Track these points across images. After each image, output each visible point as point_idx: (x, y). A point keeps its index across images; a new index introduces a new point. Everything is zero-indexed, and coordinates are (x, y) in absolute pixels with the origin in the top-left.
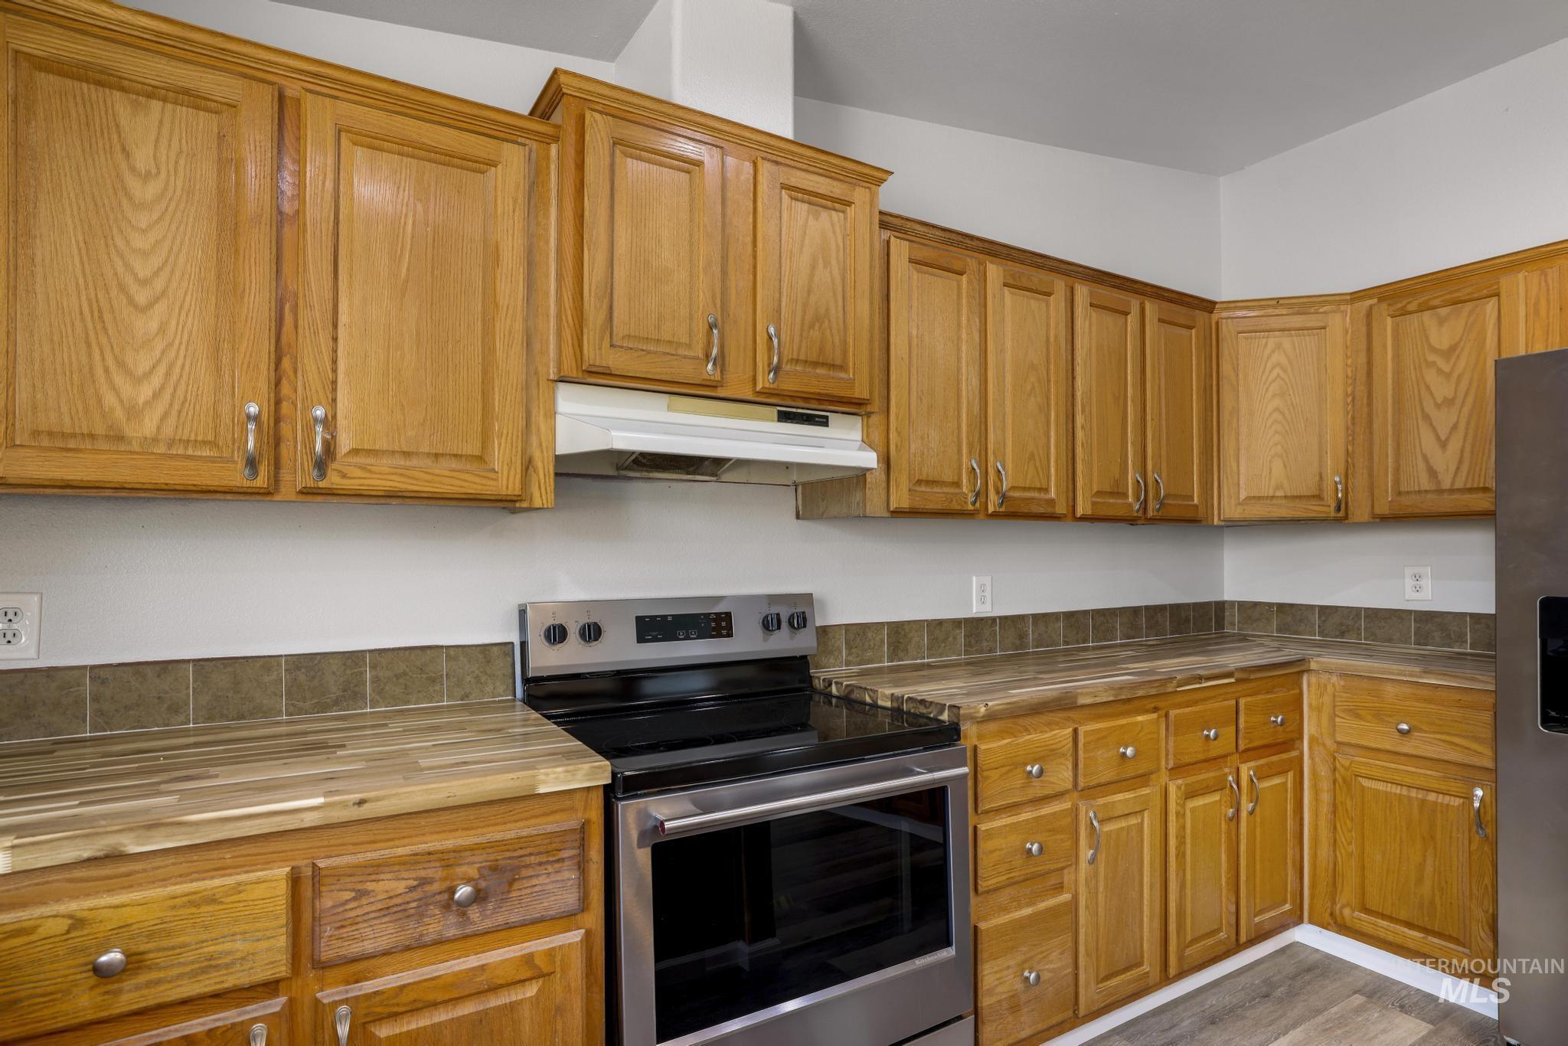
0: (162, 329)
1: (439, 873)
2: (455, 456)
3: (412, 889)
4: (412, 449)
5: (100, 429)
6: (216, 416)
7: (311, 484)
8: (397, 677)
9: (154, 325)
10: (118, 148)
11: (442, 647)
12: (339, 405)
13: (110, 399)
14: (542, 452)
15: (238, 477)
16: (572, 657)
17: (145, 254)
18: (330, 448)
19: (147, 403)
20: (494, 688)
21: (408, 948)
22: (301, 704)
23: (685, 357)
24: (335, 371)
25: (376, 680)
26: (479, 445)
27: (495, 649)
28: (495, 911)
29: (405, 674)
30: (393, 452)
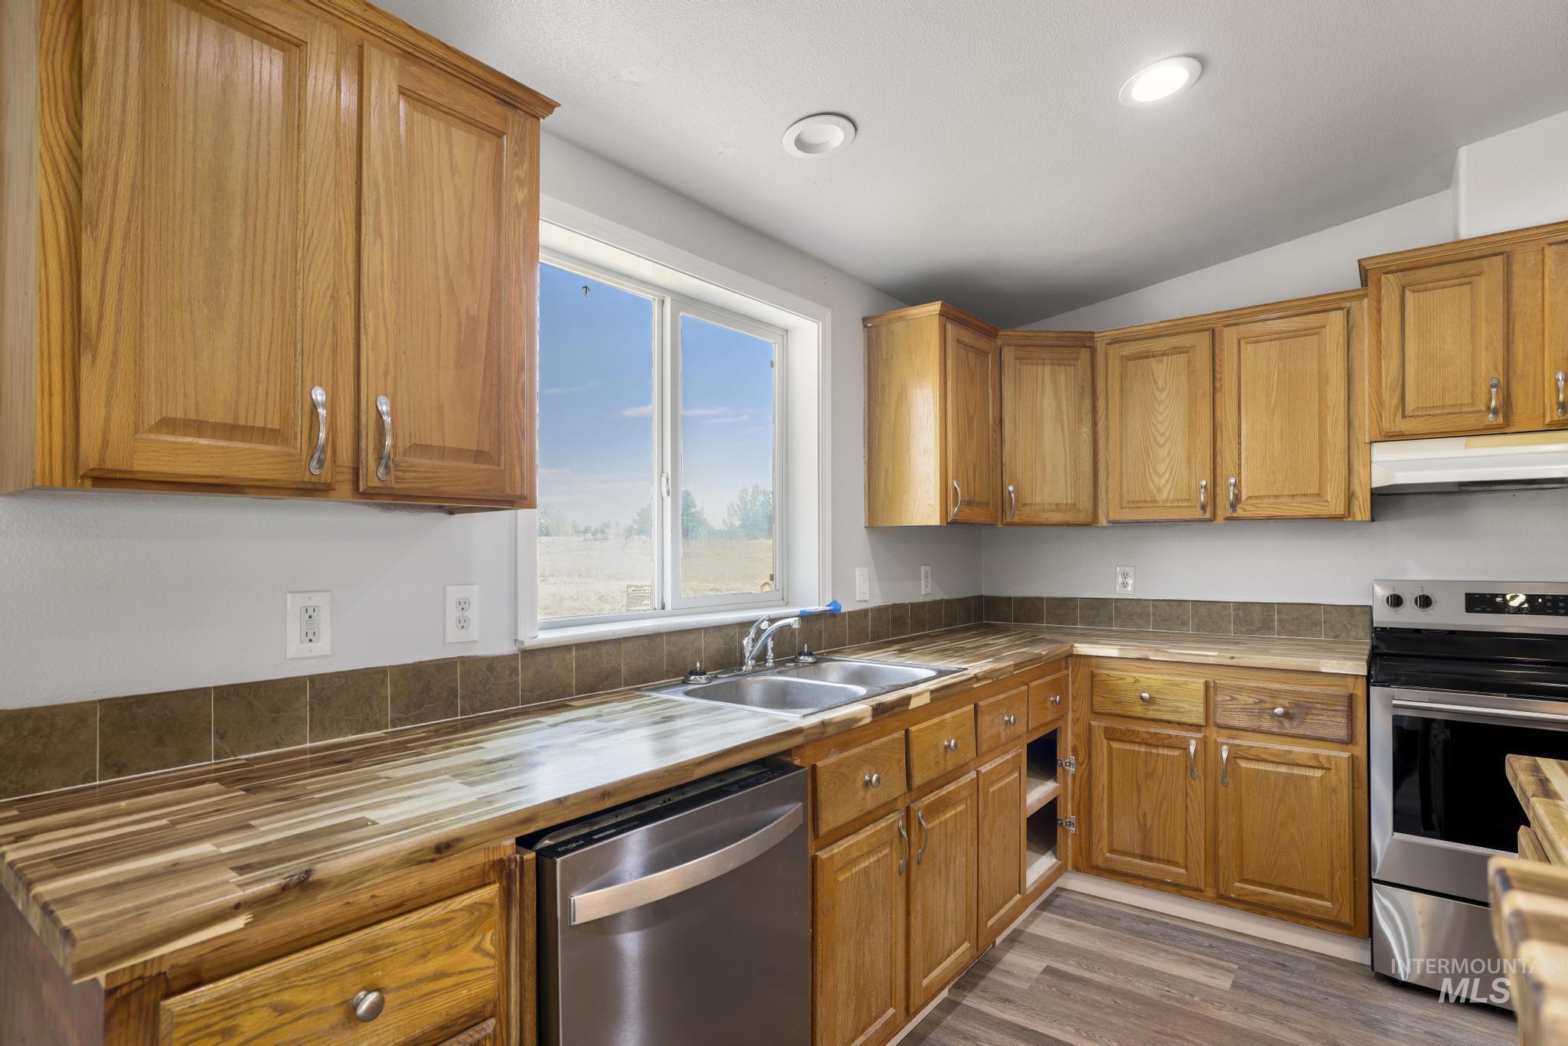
0: (1169, 453)
1: (1269, 700)
2: (1304, 495)
3: (1256, 703)
4: (1279, 494)
5: (1148, 499)
6: (1190, 487)
7: (1229, 515)
8: (1293, 620)
9: (1166, 451)
10: (1152, 381)
11: (1321, 605)
12: (1242, 475)
13: (1151, 485)
14: (1361, 487)
15: (1198, 514)
16: (1409, 617)
17: (1162, 423)
18: (1238, 498)
19: (1164, 485)
20: (1357, 634)
21: (1254, 731)
22: (1240, 628)
23: (1468, 412)
24: (1240, 459)
25: (1280, 620)
26: (1318, 487)
27: (1358, 608)
28: (1297, 726)
29: (1297, 618)
30: (1270, 496)
